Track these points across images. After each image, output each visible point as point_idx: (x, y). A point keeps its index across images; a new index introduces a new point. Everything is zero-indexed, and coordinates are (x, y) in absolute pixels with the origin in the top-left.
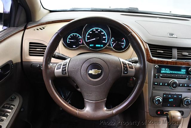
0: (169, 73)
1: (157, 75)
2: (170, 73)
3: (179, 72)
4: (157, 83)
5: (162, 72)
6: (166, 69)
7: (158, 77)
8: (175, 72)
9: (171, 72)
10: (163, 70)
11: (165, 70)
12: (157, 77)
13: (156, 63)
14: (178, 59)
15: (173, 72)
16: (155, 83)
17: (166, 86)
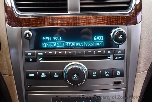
0: (63, 46)
1: (30, 54)
2: (66, 48)
3: (88, 43)
4: (32, 75)
5: (44, 45)
6: (55, 38)
7: (35, 60)
8: (78, 44)
9: (68, 44)
10: (47, 41)
11: (52, 40)
12: (31, 60)
13: (26, 26)
14: (82, 10)
15: (73, 44)
16: (30, 75)
17: (56, 78)
